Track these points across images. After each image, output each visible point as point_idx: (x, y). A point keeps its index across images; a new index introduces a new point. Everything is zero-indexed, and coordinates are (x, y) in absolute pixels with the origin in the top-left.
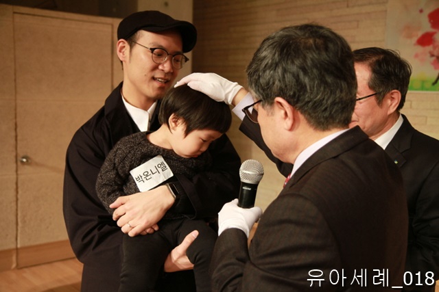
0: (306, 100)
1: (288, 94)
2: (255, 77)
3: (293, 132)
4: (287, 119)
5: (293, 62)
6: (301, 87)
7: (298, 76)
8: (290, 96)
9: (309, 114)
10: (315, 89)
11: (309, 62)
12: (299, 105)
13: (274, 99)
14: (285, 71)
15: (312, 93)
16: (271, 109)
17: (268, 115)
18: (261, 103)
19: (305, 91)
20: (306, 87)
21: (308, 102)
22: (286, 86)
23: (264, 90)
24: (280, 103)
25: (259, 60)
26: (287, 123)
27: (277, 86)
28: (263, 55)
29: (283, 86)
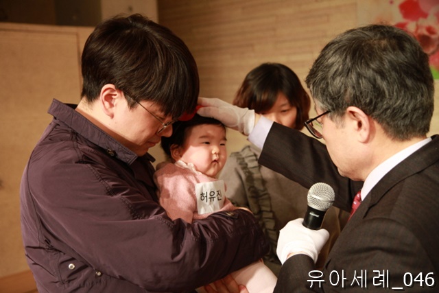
0: (385, 107)
1: (363, 102)
2: (322, 85)
3: (368, 144)
4: (362, 130)
5: (368, 65)
6: (379, 93)
7: (375, 80)
8: (365, 103)
9: (388, 123)
10: (395, 93)
11: (387, 66)
12: (376, 113)
13: (346, 109)
14: (359, 76)
15: (391, 99)
16: (342, 120)
17: (337, 128)
18: (329, 114)
19: (384, 96)
20: (384, 93)
21: (387, 109)
22: (361, 93)
23: (333, 99)
24: (352, 113)
25: (326, 67)
26: (360, 135)
27: (351, 94)
28: (330, 61)
29: (358, 94)
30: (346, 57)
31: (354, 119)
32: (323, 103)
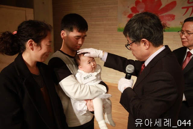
0: (153, 37)
1: (147, 37)
3: (148, 50)
10: (156, 33)
13: (141, 39)
14: (145, 29)
15: (155, 35)
16: (139, 43)
17: (138, 46)
18: (135, 42)
22: (146, 34)
23: (137, 37)
24: (143, 41)
25: (133, 27)
26: (146, 47)
27: (143, 35)
28: (135, 25)
29: (145, 34)
30: (140, 23)
31: (143, 43)
32: (133, 39)
